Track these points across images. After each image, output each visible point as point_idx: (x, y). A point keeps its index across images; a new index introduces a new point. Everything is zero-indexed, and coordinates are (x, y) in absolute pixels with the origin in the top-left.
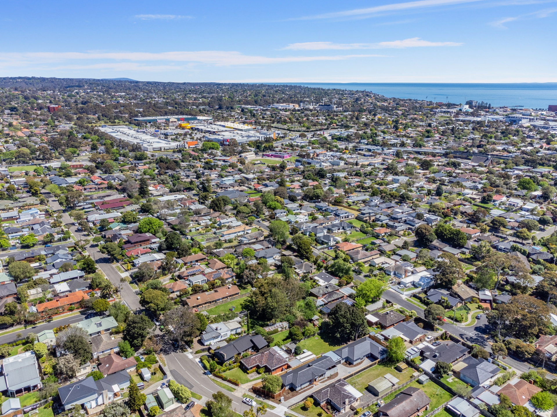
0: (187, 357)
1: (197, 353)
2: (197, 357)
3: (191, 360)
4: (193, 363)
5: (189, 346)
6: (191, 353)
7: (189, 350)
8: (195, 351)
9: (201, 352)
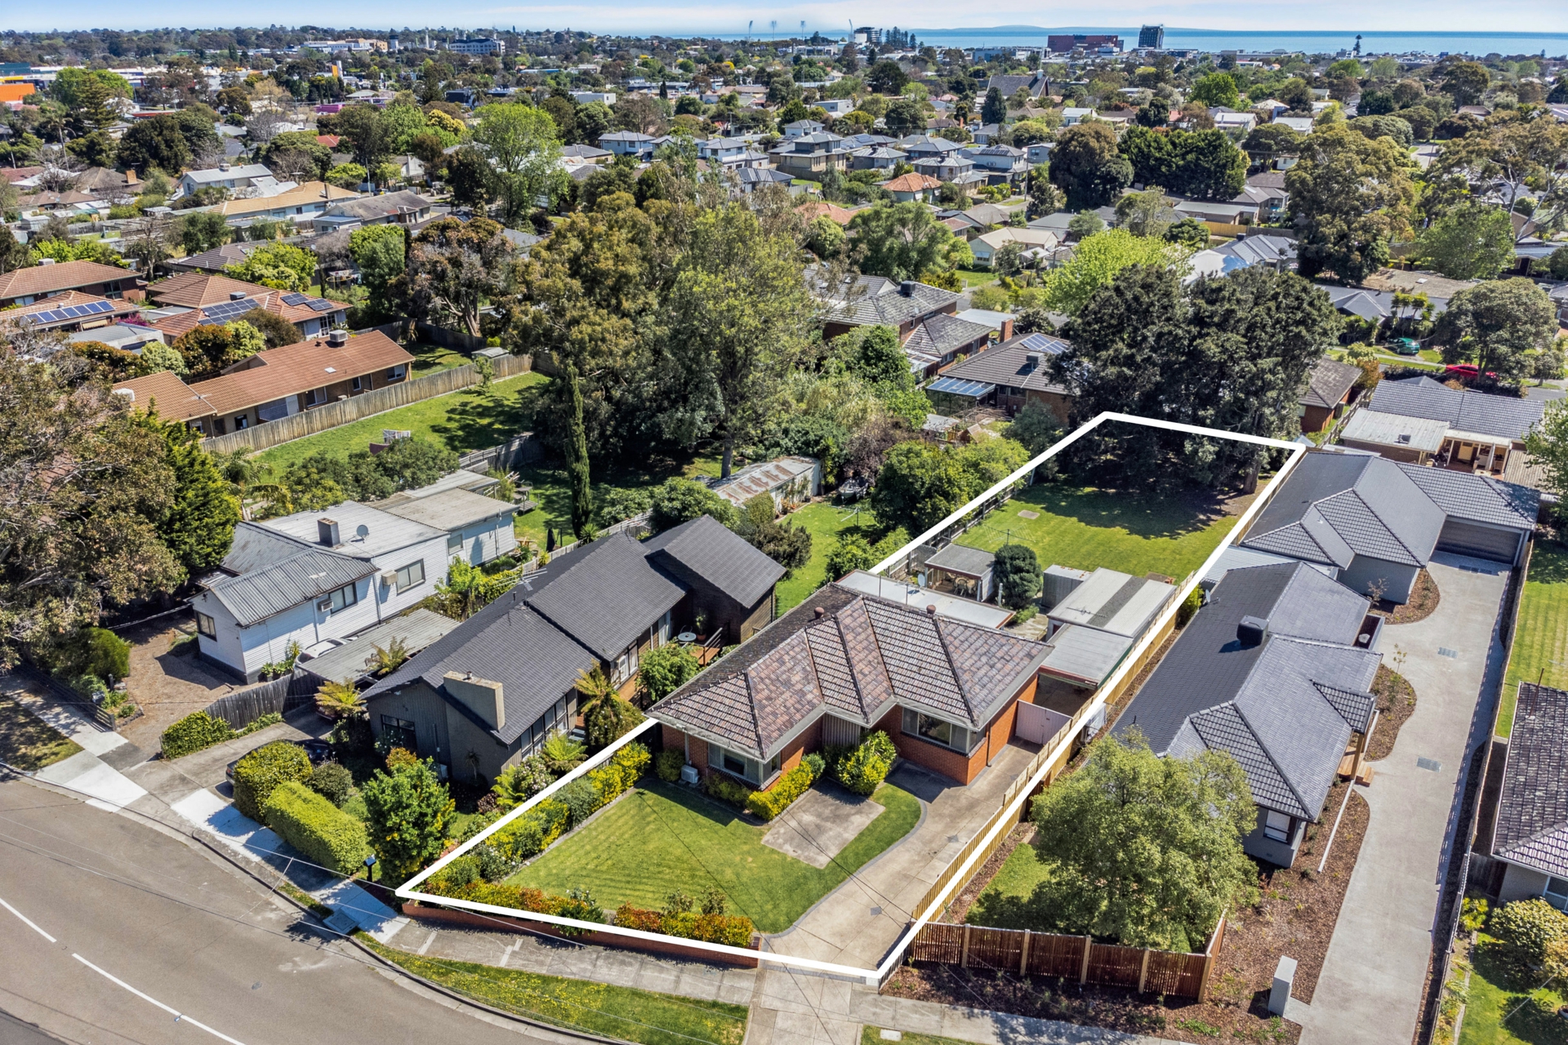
0: (74, 806)
1: (176, 743)
2: (185, 784)
3: (124, 827)
4: (158, 840)
5: (89, 711)
6: (116, 759)
7: (92, 739)
8: (150, 736)
9: (216, 736)
